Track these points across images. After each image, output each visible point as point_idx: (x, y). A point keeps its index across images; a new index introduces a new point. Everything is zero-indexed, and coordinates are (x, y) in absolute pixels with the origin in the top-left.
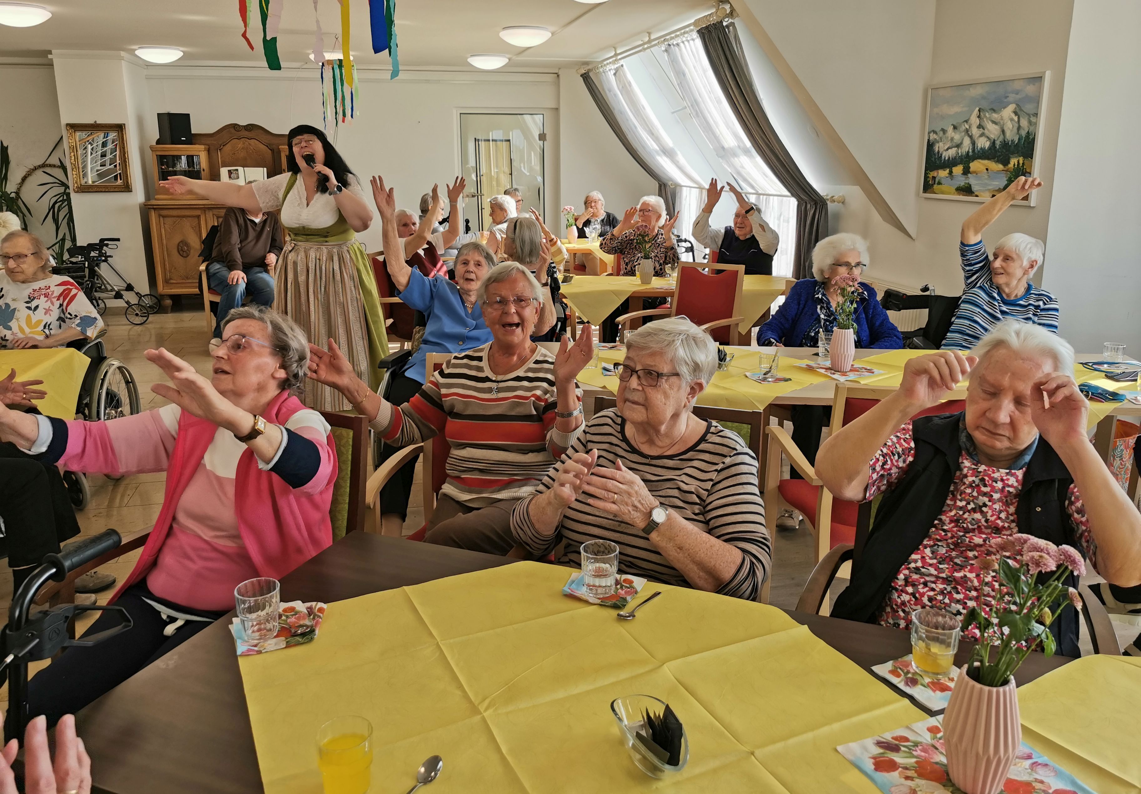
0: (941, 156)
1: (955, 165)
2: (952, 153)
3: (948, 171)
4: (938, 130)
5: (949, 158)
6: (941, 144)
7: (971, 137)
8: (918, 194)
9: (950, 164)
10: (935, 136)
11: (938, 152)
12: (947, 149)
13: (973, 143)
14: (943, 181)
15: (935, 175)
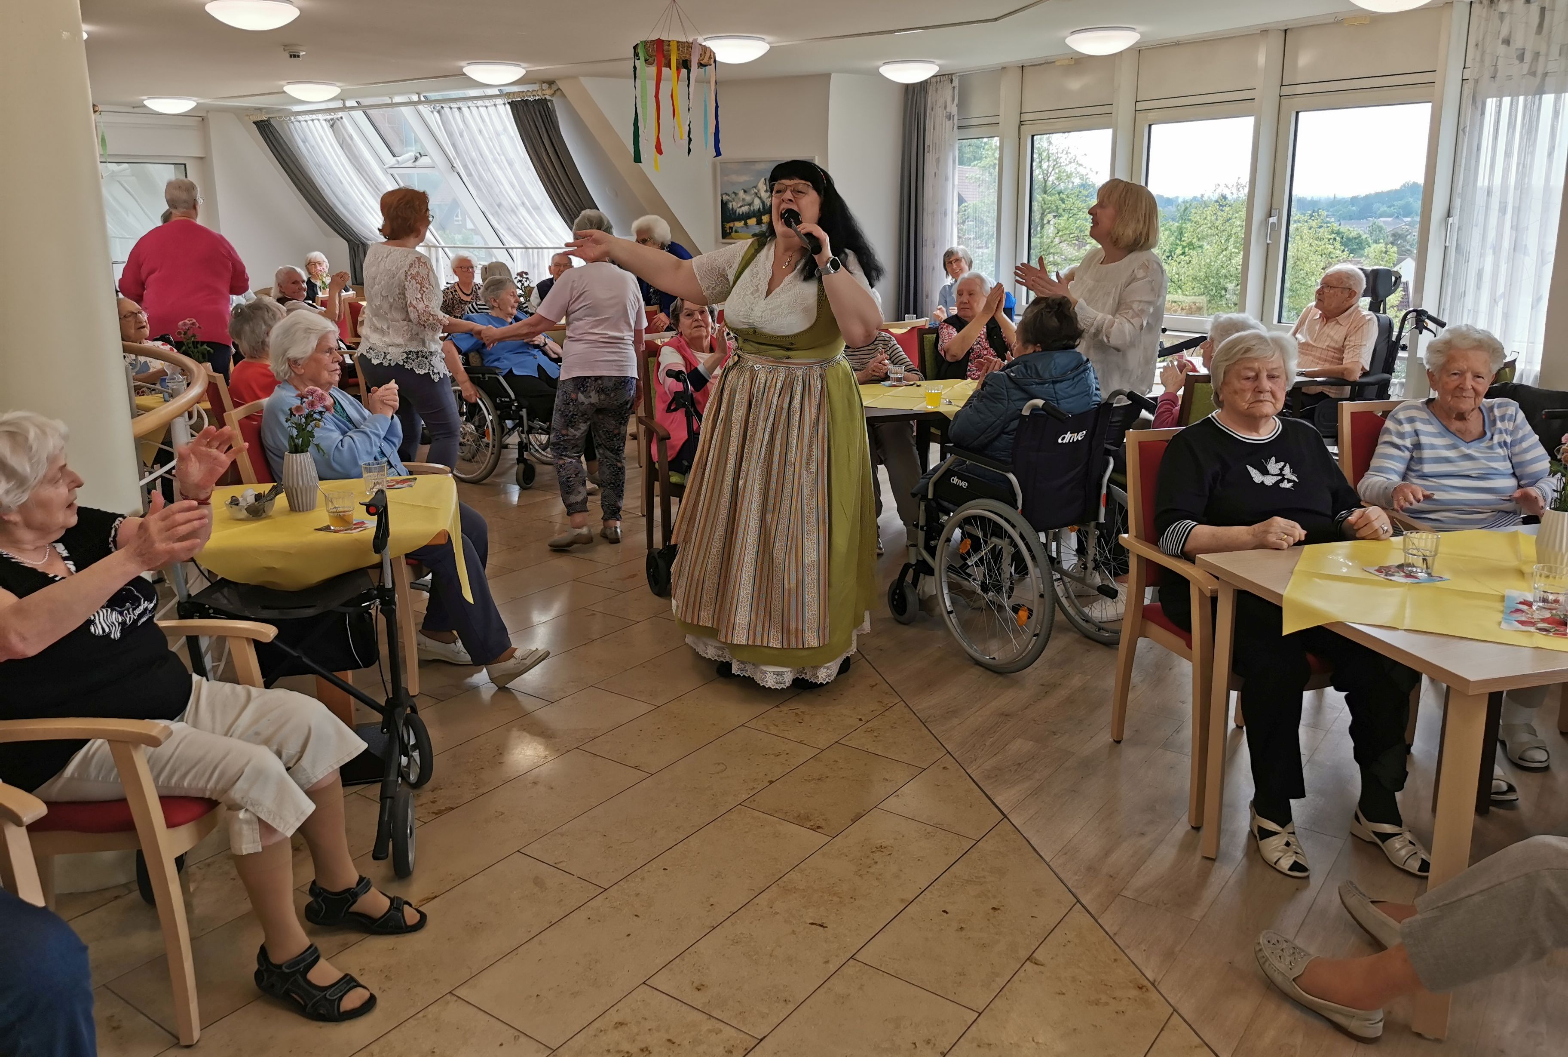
0: (736, 211)
1: (750, 218)
2: (745, 209)
3: (743, 222)
4: (730, 193)
5: (743, 213)
6: (734, 203)
7: (760, 198)
8: (716, 241)
9: (745, 217)
10: (727, 197)
11: (732, 208)
12: (741, 207)
13: (763, 203)
14: (739, 230)
15: (732, 225)
